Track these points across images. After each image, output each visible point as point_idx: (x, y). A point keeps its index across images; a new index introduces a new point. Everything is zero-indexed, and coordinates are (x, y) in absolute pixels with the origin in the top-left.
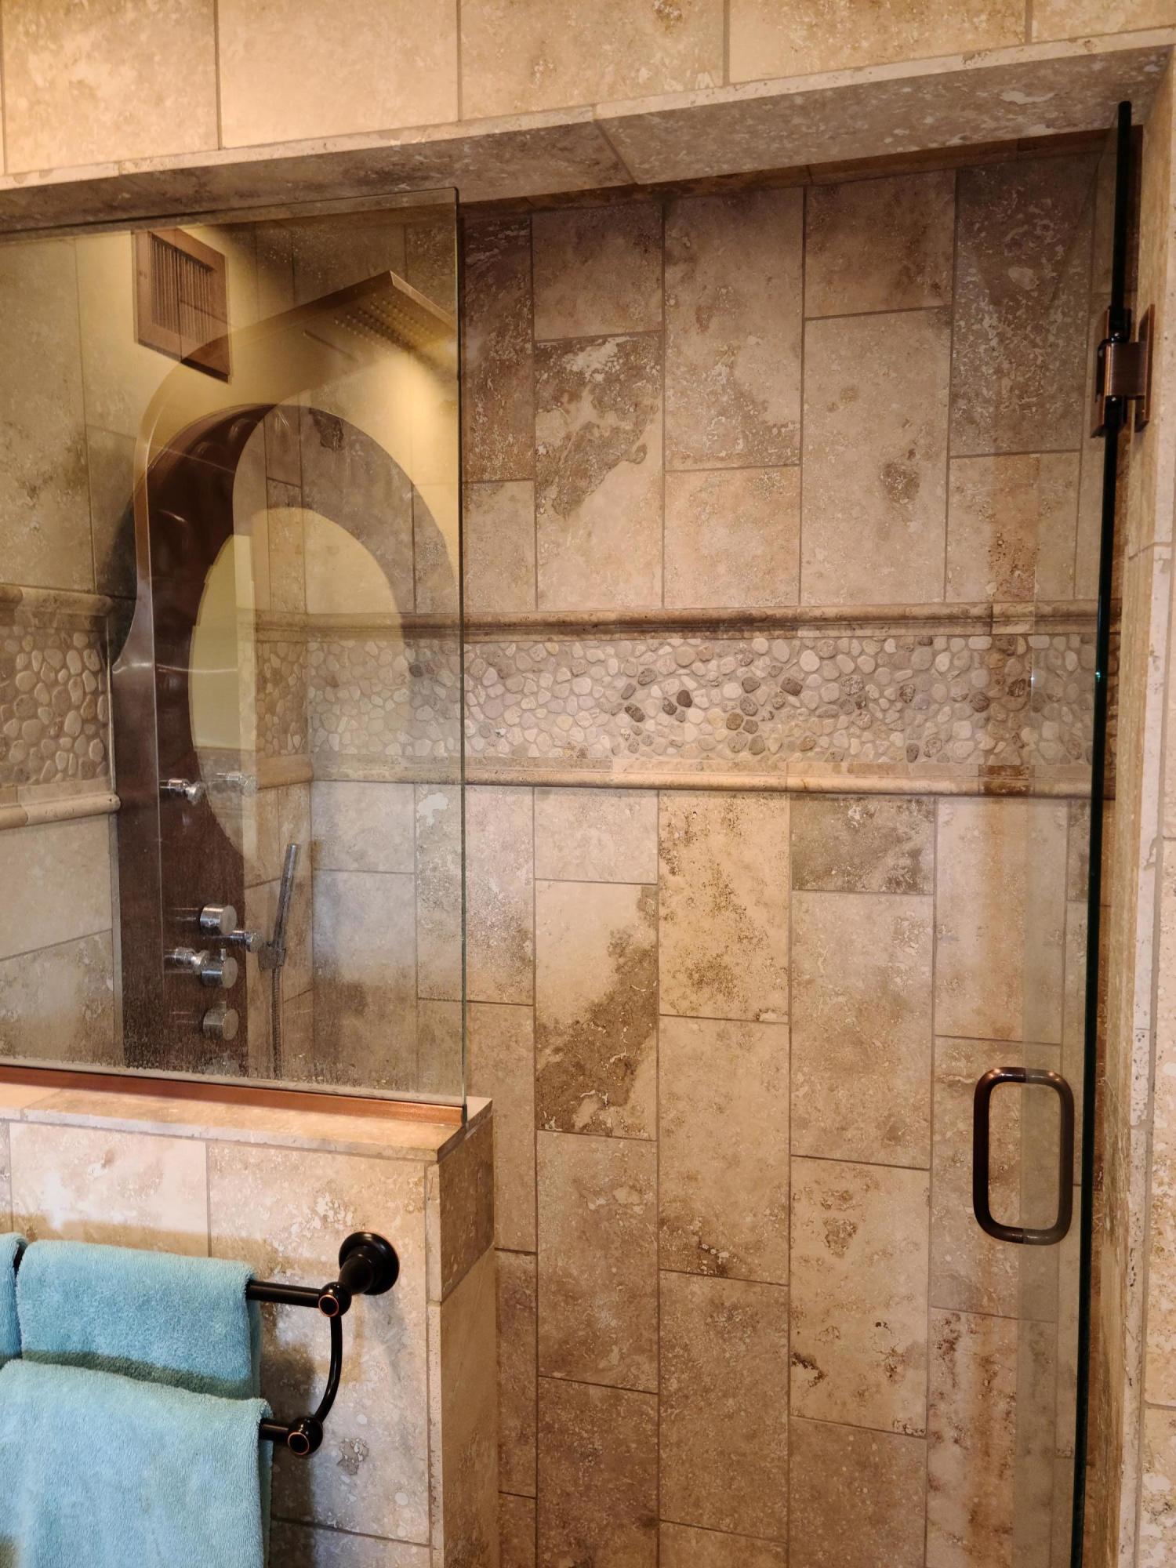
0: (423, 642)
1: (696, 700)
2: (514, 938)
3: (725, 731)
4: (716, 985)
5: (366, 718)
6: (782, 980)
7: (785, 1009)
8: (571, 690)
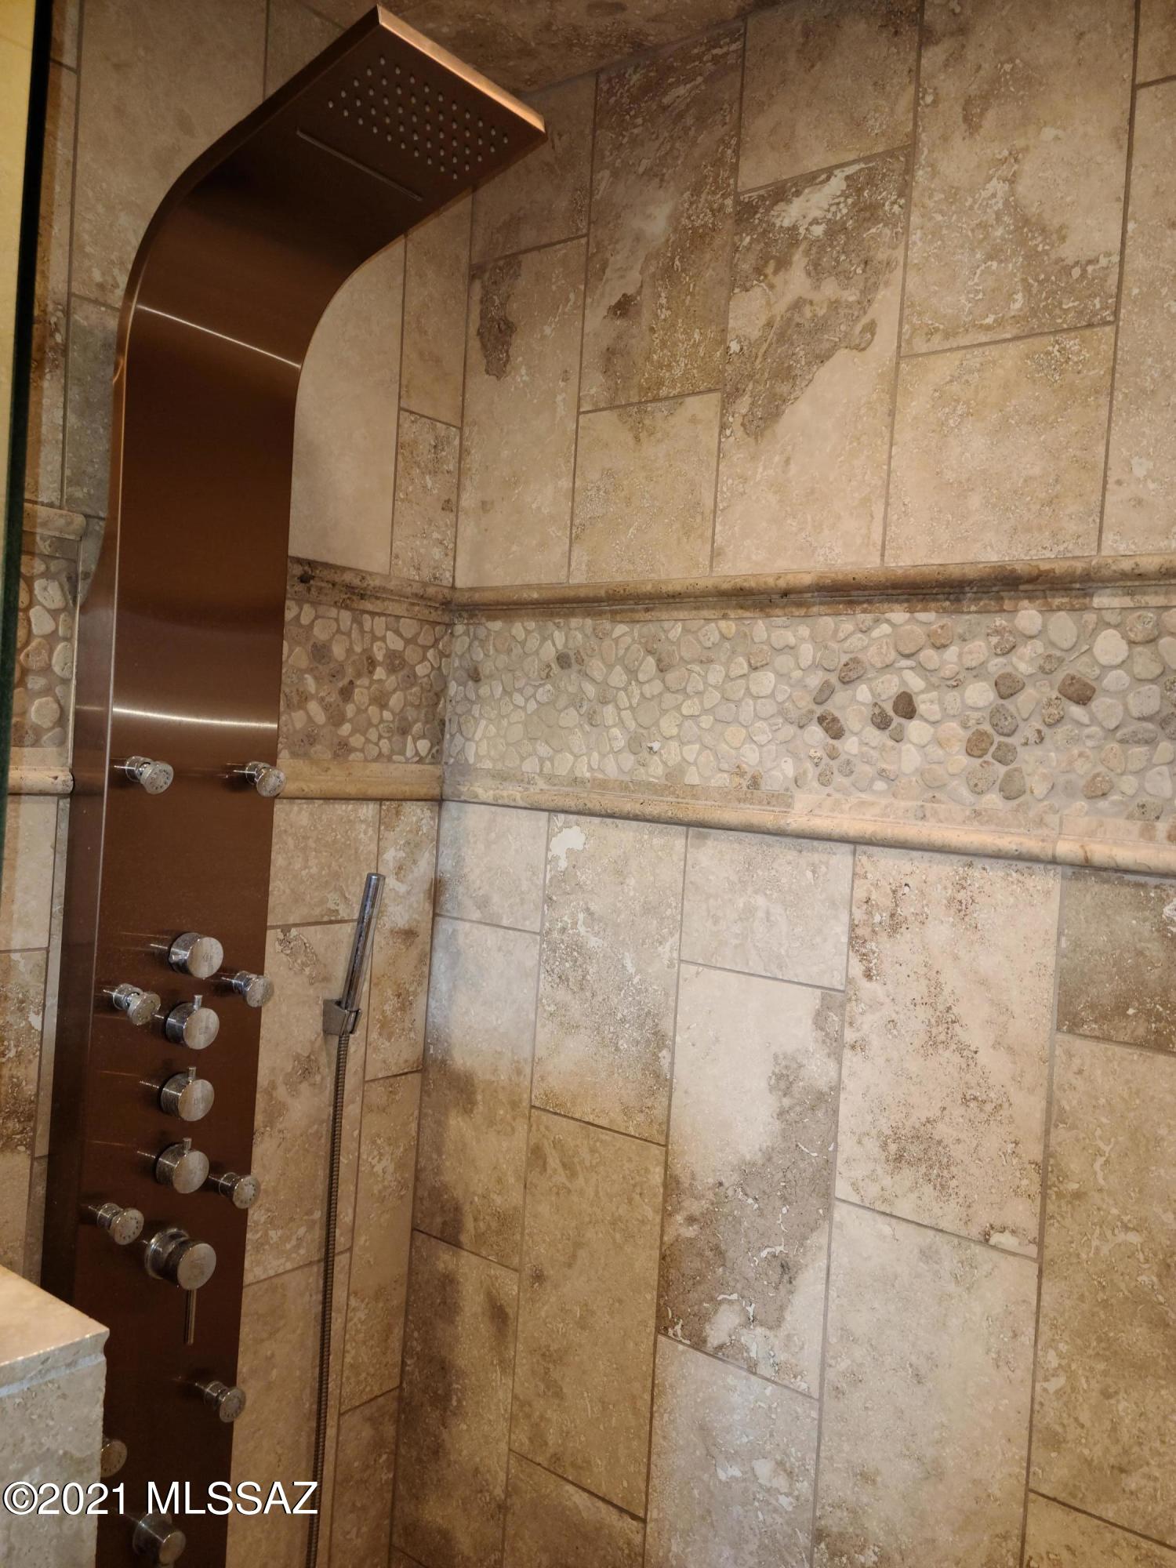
0: (575, 622)
1: (922, 708)
2: (648, 1041)
3: (964, 760)
4: (923, 1169)
5: (505, 722)
6: (1031, 1183)
8: (748, 689)
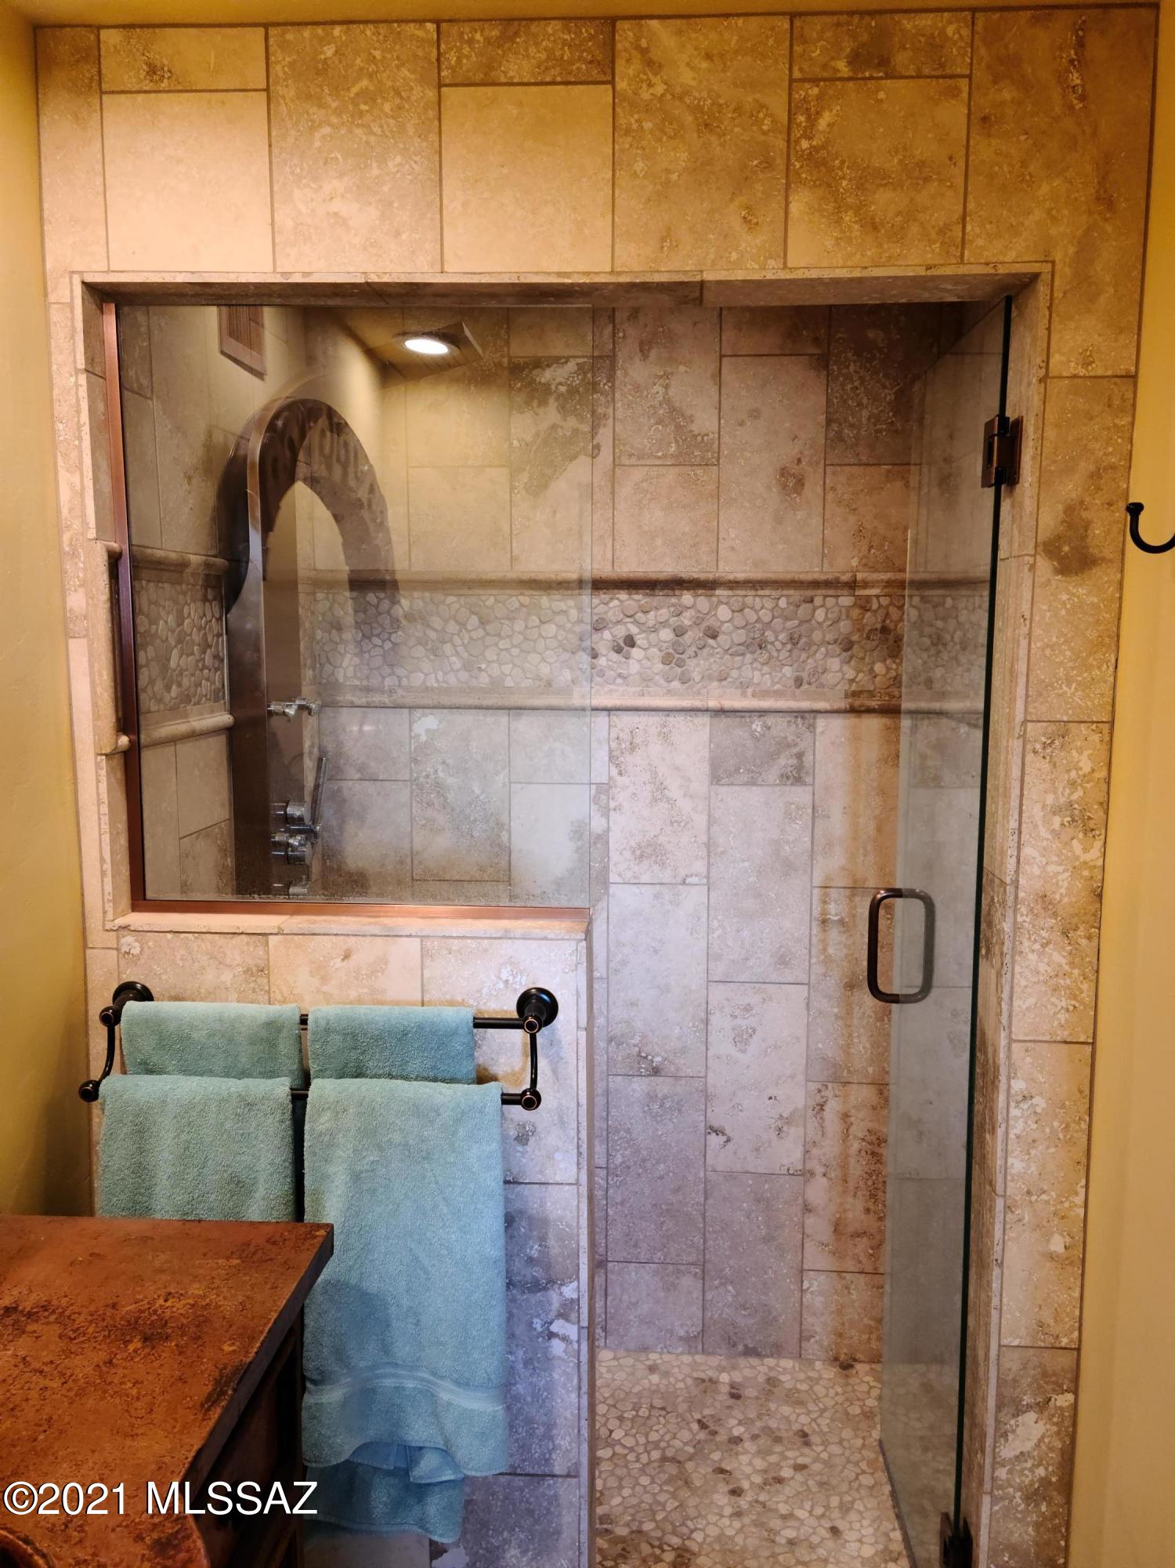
0: (416, 594)
1: (638, 642)
2: (493, 829)
3: (661, 666)
4: (653, 858)
5: (366, 655)
6: (703, 852)
7: (705, 873)
8: (540, 634)
